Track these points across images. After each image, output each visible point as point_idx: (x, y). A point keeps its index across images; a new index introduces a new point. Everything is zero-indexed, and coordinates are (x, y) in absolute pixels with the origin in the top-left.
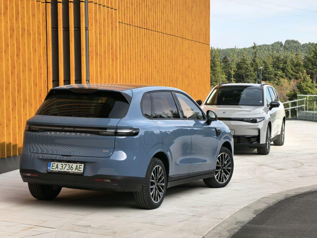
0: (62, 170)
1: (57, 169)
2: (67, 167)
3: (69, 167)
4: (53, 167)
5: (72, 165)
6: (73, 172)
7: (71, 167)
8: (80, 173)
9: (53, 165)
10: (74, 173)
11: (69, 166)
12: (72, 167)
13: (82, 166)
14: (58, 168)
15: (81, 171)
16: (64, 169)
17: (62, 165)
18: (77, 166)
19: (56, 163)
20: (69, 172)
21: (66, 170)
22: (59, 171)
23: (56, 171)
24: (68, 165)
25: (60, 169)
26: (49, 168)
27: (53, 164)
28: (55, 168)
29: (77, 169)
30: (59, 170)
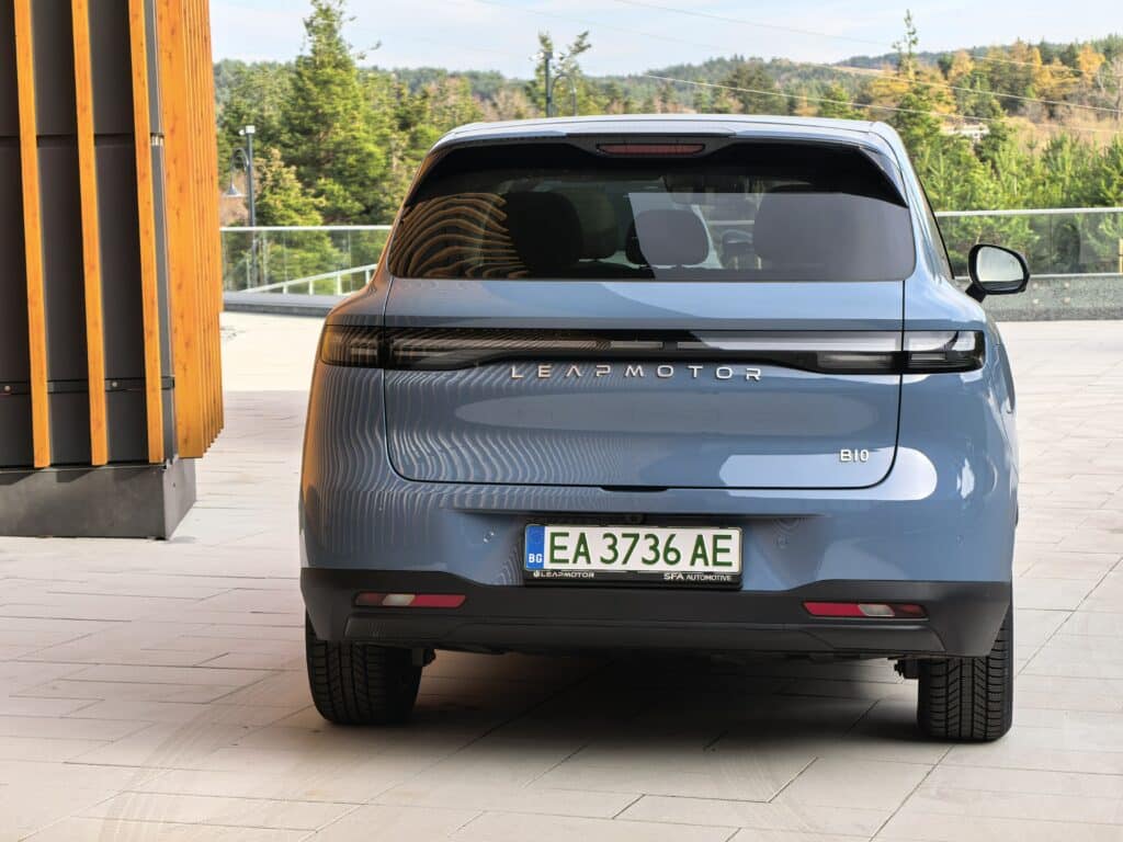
0: (617, 566)
1: (582, 564)
2: (643, 549)
3: (654, 548)
4: (558, 554)
5: (672, 537)
6: (685, 574)
7: (668, 549)
8: (729, 578)
9: (559, 541)
10: (690, 577)
11: (651, 542)
12: (671, 546)
13: (729, 537)
14: (586, 554)
15: (730, 564)
16: (625, 562)
17: (610, 541)
18: (700, 539)
19: (574, 532)
20: (661, 574)
21: (635, 565)
22: (597, 573)
23: (577, 571)
24: (647, 537)
25: (603, 561)
26: (531, 558)
27: (553, 535)
28: (569, 554)
29: (704, 556)
30: (596, 565)
